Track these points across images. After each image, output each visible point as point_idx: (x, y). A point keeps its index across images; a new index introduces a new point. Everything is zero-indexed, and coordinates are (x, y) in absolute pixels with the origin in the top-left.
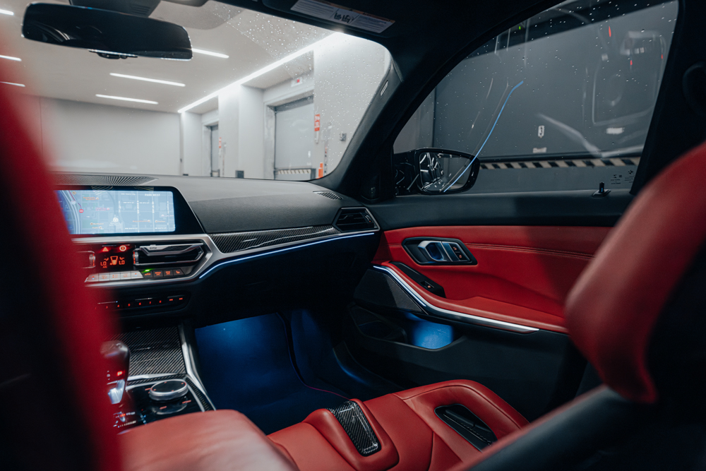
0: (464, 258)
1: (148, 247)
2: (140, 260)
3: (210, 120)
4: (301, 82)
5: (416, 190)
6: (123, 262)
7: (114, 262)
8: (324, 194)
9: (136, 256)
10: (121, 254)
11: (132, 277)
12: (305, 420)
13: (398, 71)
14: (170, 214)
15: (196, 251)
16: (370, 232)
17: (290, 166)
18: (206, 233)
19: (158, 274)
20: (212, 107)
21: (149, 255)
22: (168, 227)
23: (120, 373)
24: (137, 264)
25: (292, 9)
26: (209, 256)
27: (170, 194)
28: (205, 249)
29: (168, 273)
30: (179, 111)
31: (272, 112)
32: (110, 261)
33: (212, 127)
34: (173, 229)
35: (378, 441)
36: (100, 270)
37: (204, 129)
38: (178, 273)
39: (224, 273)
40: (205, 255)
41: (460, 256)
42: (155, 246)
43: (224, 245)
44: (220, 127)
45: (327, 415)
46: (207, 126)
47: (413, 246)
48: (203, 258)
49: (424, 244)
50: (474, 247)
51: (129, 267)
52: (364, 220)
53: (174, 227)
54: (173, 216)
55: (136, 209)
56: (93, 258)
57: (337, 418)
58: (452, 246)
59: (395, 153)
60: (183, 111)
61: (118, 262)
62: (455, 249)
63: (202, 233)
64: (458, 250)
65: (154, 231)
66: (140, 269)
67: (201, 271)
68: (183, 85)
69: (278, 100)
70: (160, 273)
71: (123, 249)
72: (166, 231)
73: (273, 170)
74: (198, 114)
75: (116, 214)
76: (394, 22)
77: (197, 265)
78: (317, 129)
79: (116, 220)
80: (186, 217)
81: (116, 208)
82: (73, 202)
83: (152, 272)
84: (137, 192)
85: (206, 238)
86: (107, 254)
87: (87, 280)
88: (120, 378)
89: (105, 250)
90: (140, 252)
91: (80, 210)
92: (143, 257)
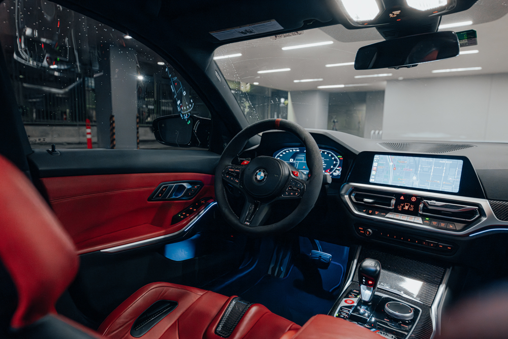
1: (429, 202)
6: (412, 209)
7: (407, 208)
9: (421, 206)
10: (412, 203)
11: (416, 222)
14: (457, 178)
15: (471, 213)
18: (487, 199)
19: (434, 223)
21: (430, 207)
22: (452, 188)
23: (371, 282)
24: (421, 212)
26: (484, 219)
27: (461, 162)
28: (482, 212)
29: (443, 225)
32: (404, 206)
34: (457, 191)
36: (396, 211)
38: (451, 227)
42: (434, 202)
43: (501, 213)
48: (478, 219)
51: (415, 213)
53: (458, 190)
54: (459, 180)
55: (431, 172)
56: (393, 202)
61: (409, 208)
63: (483, 198)
65: (440, 190)
66: (423, 217)
67: (472, 232)
70: (436, 223)
71: (414, 199)
72: (451, 191)
75: (416, 173)
77: (469, 224)
79: (415, 178)
81: (416, 170)
82: (391, 164)
83: (430, 221)
84: (434, 159)
85: (485, 204)
86: (403, 201)
87: (387, 216)
88: (370, 285)
89: (402, 198)
90: (424, 203)
91: (395, 168)
92: (425, 209)
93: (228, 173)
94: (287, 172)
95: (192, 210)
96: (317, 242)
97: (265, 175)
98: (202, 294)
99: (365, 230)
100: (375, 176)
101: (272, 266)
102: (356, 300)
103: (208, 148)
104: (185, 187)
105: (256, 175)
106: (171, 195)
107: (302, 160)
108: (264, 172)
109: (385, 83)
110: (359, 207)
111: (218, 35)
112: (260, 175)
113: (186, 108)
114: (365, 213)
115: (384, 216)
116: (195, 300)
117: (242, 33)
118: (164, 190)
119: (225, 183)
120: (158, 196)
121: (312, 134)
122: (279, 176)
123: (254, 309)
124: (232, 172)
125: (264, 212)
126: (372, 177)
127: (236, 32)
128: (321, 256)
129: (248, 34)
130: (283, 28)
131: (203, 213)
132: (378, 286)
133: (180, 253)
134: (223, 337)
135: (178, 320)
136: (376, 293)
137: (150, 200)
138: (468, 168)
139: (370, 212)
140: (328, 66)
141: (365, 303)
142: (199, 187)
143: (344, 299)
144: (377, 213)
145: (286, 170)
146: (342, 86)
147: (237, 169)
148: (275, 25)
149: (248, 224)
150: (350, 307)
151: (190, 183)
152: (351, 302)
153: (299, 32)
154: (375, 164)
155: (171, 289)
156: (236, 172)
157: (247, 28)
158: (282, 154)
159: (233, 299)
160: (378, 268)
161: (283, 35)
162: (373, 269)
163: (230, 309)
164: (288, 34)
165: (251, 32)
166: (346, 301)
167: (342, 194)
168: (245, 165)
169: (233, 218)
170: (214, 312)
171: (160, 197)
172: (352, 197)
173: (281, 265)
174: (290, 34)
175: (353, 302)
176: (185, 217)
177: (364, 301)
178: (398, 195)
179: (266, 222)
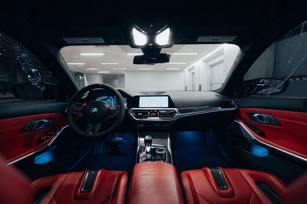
0: (274, 123)
1: (161, 111)
2: (159, 114)
3: (192, 71)
4: (220, 57)
5: (255, 93)
6: (155, 115)
7: (153, 114)
8: (216, 96)
9: (158, 113)
10: (155, 113)
11: (157, 119)
12: (202, 169)
13: (242, 53)
15: (173, 113)
16: (233, 109)
17: (216, 83)
19: (163, 118)
20: (193, 68)
21: (161, 113)
23: (149, 144)
25: (197, 41)
26: (176, 114)
27: (167, 97)
28: (176, 112)
29: (166, 118)
30: (185, 70)
31: (211, 67)
33: (193, 73)
34: (168, 106)
35: (227, 186)
36: (150, 116)
37: (191, 74)
38: (168, 118)
39: (181, 119)
40: (175, 114)
41: (273, 122)
43: (181, 112)
44: (195, 73)
45: (209, 170)
46: (192, 73)
47: (252, 115)
48: (175, 115)
49: (256, 115)
50: (280, 119)
51: (157, 116)
52: (231, 104)
54: (168, 103)
55: (159, 101)
56: (149, 113)
57: (212, 172)
58: (269, 117)
59: (245, 80)
60: (186, 70)
62: (270, 119)
63: (175, 108)
64: (272, 119)
65: (163, 107)
66: (159, 117)
67: (174, 119)
68: (186, 63)
69: (212, 63)
71: (155, 111)
72: (166, 107)
73: (210, 84)
74: (190, 70)
75: (155, 102)
76: (237, 36)
77: (173, 117)
78: (224, 71)
79: (155, 104)
80: (171, 103)
81: (155, 101)
82: (146, 100)
83: (162, 118)
84: (160, 97)
85: (176, 109)
86: (152, 112)
87: (148, 118)
88: (149, 145)
89: (152, 111)
90: (159, 112)
91: (147, 101)
92: (160, 114)
93: (75, 111)
94: (108, 107)
95: (51, 133)
96: (115, 134)
97: (97, 110)
98: (66, 176)
99: (140, 125)
100: (141, 104)
101: (95, 150)
102: (145, 153)
103: (55, 99)
104: (45, 122)
105: (92, 110)
106: (36, 128)
107: (109, 101)
108: (96, 108)
109: (124, 72)
110: (136, 117)
111: (67, 40)
112: (94, 109)
113: (36, 79)
114: (139, 119)
115: (146, 119)
116: (62, 181)
117: (83, 41)
118: (30, 125)
119: (74, 116)
120: (26, 129)
121: (118, 90)
122: (105, 109)
123: (99, 173)
124: (77, 110)
125: (99, 126)
126: (140, 105)
127: (79, 40)
128: (118, 140)
129: (86, 42)
130: (104, 42)
131: (58, 134)
132: (152, 145)
133: (44, 159)
134: (86, 192)
135: (54, 195)
136: (152, 147)
137: (19, 133)
138: (170, 99)
139: (141, 118)
140: (102, 64)
141: (148, 153)
142: (53, 121)
143: (141, 154)
144: (144, 118)
145: (107, 106)
146: (108, 72)
147: (80, 108)
148: (101, 40)
149: (91, 133)
150: (144, 156)
151: (47, 119)
152: (143, 154)
153: (109, 46)
154: (140, 100)
155: (45, 181)
156: (80, 110)
157: (86, 39)
158: (99, 99)
159: (87, 172)
160: (151, 138)
161: (100, 46)
162: (149, 139)
163: (86, 177)
164: (103, 46)
165: (88, 42)
166: (142, 154)
167: (129, 113)
168: (85, 106)
169: (81, 132)
170: (77, 182)
171: (28, 130)
172: (134, 114)
173: (100, 148)
174: (104, 46)
175: (144, 154)
176: (47, 138)
177: (148, 152)
178: (150, 111)
179: (100, 131)
